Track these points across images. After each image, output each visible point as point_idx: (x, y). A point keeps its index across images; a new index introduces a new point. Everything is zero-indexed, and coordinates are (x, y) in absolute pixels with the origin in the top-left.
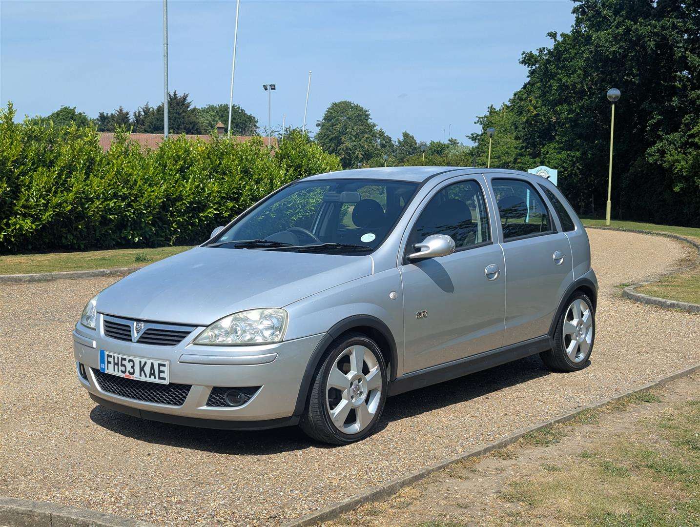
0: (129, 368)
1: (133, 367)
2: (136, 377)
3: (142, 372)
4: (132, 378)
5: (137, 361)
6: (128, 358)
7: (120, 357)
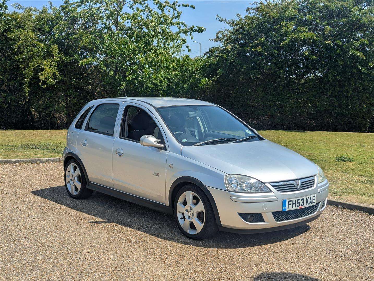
0: (301, 203)
1: (303, 202)
2: (305, 206)
3: (307, 203)
4: (303, 208)
5: (305, 198)
6: (301, 198)
7: (297, 199)
